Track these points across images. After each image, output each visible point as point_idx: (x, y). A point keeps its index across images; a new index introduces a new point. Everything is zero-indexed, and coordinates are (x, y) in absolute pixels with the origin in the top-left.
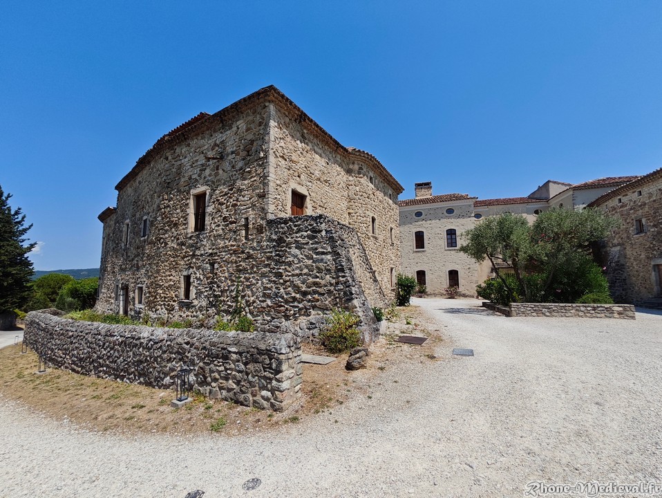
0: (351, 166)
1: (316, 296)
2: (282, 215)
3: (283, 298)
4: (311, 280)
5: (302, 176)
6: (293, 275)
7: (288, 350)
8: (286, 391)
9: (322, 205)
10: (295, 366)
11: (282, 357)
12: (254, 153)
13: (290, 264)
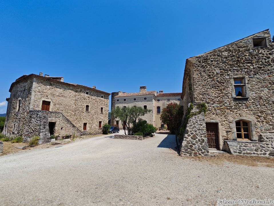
0: (77, 90)
2: (37, 109)
3: (29, 132)
4: (35, 127)
5: (49, 96)
6: (32, 126)
9: (59, 103)
12: (29, 91)
13: (32, 123)
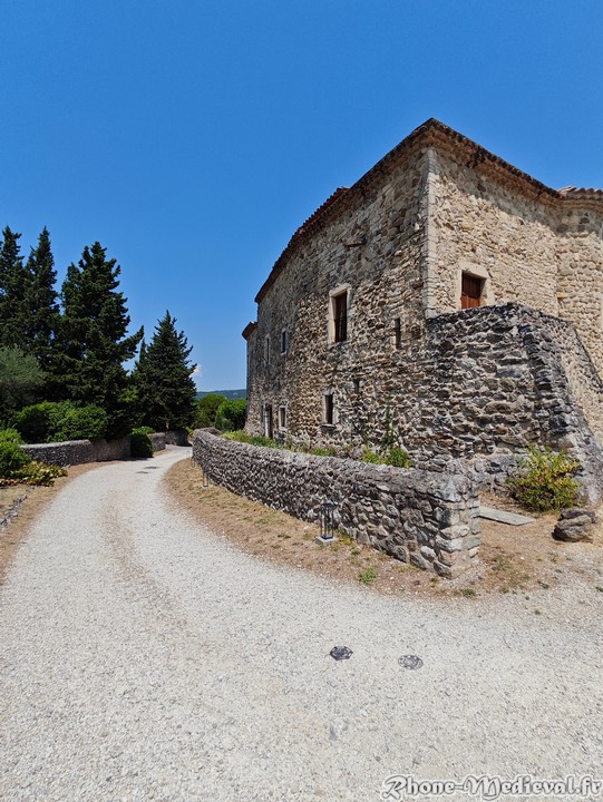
0: (565, 221)
1: (502, 426)
2: (449, 310)
3: (449, 426)
4: (493, 402)
5: (478, 250)
6: (465, 395)
7: (459, 498)
8: (457, 553)
9: (511, 289)
10: (470, 520)
11: (448, 505)
12: (406, 228)
13: (460, 379)
